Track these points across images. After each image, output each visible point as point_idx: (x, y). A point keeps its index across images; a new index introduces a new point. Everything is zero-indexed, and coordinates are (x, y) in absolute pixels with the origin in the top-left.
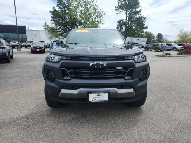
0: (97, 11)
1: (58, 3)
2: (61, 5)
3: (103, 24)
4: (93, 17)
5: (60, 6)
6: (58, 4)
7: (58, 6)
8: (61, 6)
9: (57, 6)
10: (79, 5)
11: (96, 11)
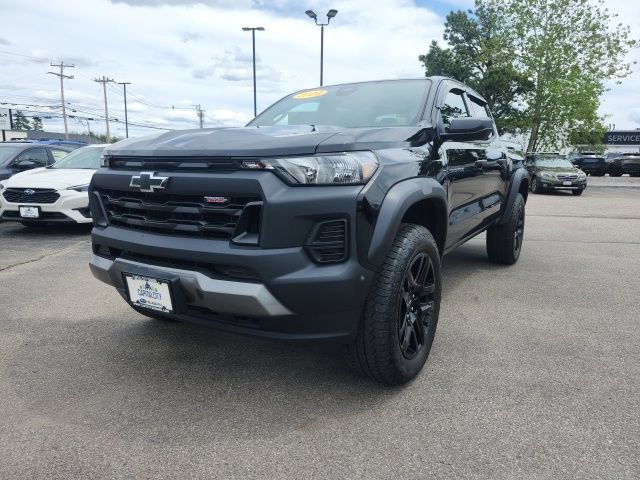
0: (598, 32)
1: (446, 25)
2: (456, 31)
3: (620, 80)
4: (582, 58)
5: (455, 35)
6: (447, 31)
7: (449, 35)
8: (459, 36)
9: (445, 38)
10: (525, 22)
11: (595, 35)
